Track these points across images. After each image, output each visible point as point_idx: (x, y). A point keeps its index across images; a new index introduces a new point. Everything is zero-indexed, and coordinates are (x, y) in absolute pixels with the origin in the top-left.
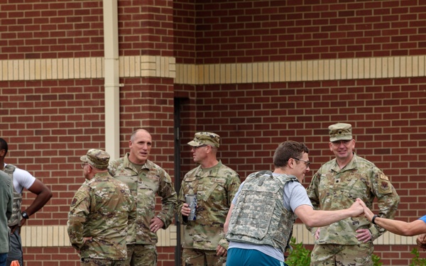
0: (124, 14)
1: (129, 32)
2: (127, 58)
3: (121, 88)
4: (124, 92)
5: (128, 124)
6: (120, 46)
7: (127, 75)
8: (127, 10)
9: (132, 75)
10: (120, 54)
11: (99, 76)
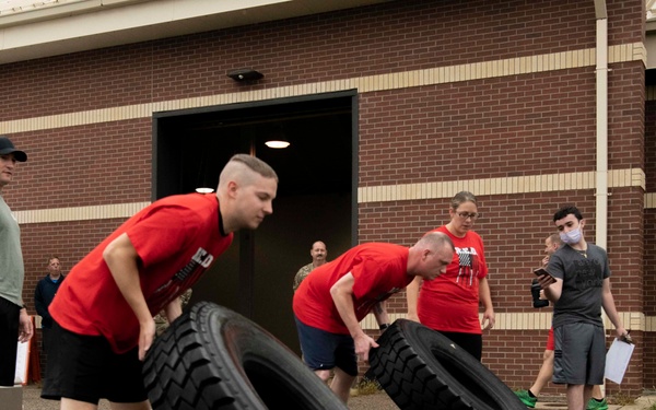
0: (613, 135)
1: (618, 149)
2: (616, 171)
3: (609, 197)
4: (612, 201)
5: (615, 226)
6: (609, 162)
7: (616, 185)
8: (617, 132)
9: (622, 185)
10: (609, 168)
11: (591, 187)
